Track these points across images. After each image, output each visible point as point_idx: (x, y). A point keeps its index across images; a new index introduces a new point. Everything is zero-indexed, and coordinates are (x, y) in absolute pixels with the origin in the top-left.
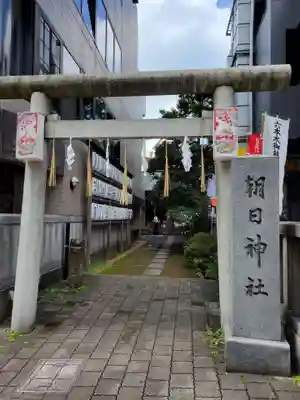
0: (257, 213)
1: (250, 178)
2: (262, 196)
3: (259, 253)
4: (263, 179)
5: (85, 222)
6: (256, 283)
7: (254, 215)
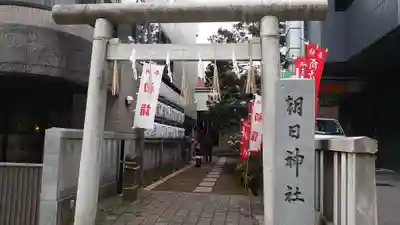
0: (295, 129)
1: (290, 98)
2: (300, 114)
3: (297, 164)
4: (301, 98)
5: (138, 140)
6: (294, 191)
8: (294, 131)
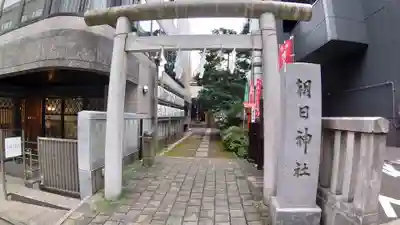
0: (305, 110)
1: (300, 81)
2: (309, 96)
3: (306, 143)
4: (310, 82)
5: (153, 119)
6: (302, 167)
7: (304, 112)
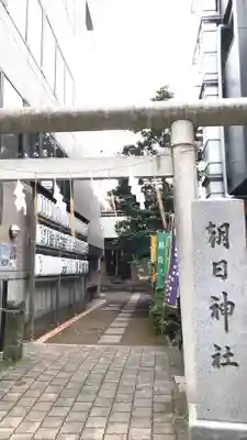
0: (221, 266)
1: (212, 225)
2: (227, 246)
3: (226, 315)
4: (227, 225)
5: (27, 278)
6: (223, 352)
7: (218, 268)
8: (220, 269)
